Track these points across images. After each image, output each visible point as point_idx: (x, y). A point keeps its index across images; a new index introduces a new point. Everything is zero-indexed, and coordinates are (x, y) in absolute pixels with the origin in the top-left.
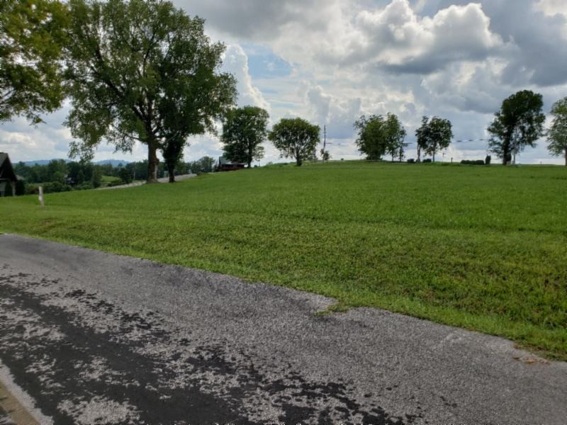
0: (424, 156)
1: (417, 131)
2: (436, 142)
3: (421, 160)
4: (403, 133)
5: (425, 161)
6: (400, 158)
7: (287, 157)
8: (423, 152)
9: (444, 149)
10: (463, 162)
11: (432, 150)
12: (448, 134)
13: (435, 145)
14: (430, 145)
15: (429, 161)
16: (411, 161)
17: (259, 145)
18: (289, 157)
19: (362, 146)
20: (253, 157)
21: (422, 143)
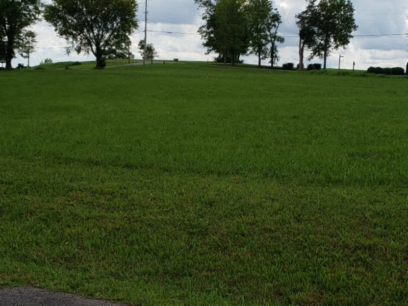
0: (310, 58)
1: (299, 16)
2: (328, 36)
3: (306, 67)
4: (276, 18)
5: (310, 67)
6: (272, 62)
7: (79, 50)
8: (308, 53)
9: (341, 48)
10: (371, 70)
11: (322, 50)
12: (349, 24)
13: (327, 41)
14: (319, 41)
15: (317, 66)
16: (288, 67)
17: (27, 29)
18: (82, 53)
19: (210, 38)
20: (16, 51)
21: (306, 37)
